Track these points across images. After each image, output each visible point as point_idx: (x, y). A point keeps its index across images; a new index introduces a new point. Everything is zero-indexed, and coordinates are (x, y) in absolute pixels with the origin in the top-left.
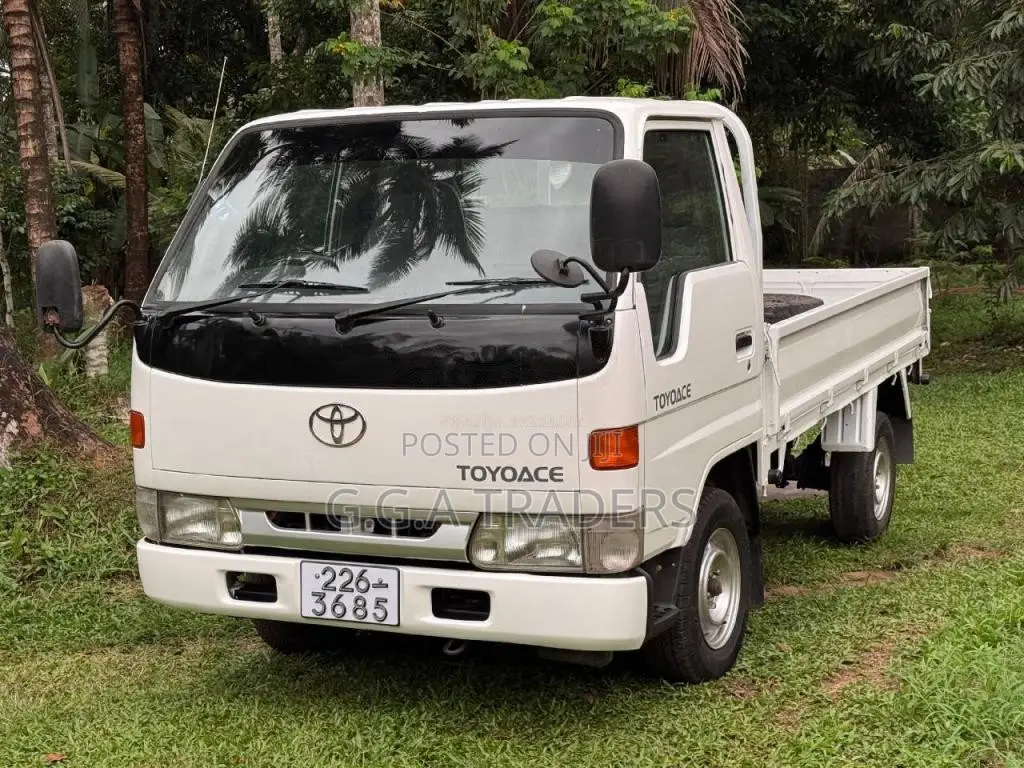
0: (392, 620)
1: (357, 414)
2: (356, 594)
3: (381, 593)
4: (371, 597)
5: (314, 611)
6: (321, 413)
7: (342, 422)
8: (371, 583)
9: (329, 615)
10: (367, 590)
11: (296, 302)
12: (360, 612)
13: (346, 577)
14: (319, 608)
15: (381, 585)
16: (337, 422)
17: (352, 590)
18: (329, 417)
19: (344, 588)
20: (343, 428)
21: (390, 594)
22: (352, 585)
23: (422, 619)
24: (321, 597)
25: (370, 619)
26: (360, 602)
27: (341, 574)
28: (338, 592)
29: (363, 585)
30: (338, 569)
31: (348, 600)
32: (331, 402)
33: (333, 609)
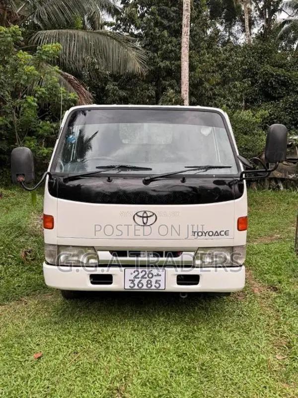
0: (162, 287)
1: (154, 214)
2: (148, 279)
3: (158, 278)
4: (154, 280)
5: (130, 287)
6: (138, 214)
7: (147, 217)
8: (154, 274)
9: (136, 287)
10: (152, 277)
11: (120, 173)
12: (149, 286)
13: (144, 273)
14: (132, 285)
15: (158, 275)
16: (145, 217)
17: (146, 278)
18: (142, 215)
19: (143, 277)
20: (147, 219)
21: (162, 278)
22: (146, 276)
23: (173, 286)
24: (133, 281)
25: (153, 287)
26: (149, 282)
27: (142, 272)
28: (140, 279)
29: (150, 276)
30: (140, 270)
31: (144, 281)
32: (143, 210)
33: (138, 285)
